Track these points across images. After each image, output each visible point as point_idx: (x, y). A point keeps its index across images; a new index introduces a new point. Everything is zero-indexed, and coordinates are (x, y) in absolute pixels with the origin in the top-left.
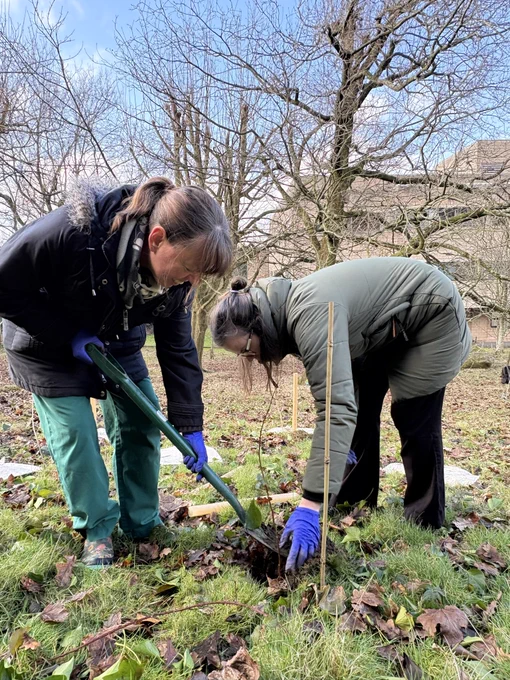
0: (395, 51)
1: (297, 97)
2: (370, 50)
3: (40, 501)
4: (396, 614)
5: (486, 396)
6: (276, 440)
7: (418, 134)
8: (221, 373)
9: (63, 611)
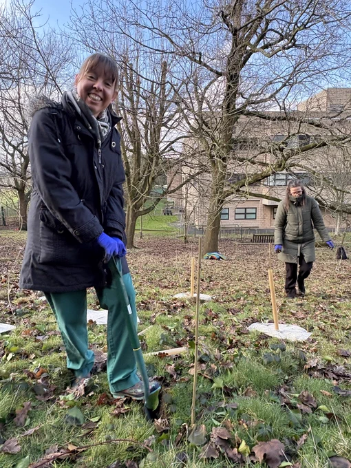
0: (269, 27)
1: (200, 58)
2: (252, 26)
3: (11, 356)
4: (239, 445)
5: (325, 268)
6: (178, 304)
7: (284, 85)
8: (147, 249)
9: (18, 445)
